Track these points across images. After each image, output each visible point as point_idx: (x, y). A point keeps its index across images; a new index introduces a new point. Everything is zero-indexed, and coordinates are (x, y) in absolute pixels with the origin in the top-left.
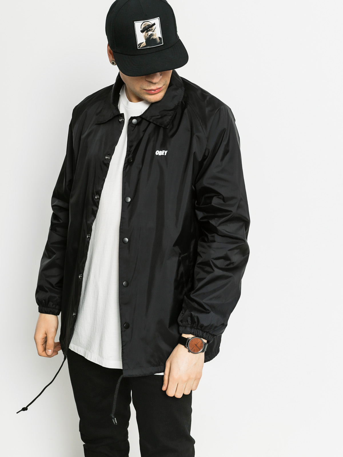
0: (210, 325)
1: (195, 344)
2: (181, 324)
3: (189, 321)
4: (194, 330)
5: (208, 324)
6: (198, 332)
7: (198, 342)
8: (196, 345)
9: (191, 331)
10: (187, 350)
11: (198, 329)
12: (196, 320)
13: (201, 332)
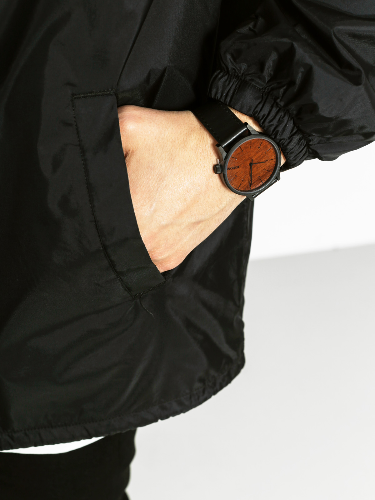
0: (337, 118)
1: (254, 158)
2: (230, 66)
3: (266, 67)
4: (272, 107)
5: (333, 115)
6: (280, 122)
7: (264, 160)
8: (251, 164)
9: (258, 109)
10: (213, 160)
11: (287, 112)
12: (299, 78)
13: (291, 125)
